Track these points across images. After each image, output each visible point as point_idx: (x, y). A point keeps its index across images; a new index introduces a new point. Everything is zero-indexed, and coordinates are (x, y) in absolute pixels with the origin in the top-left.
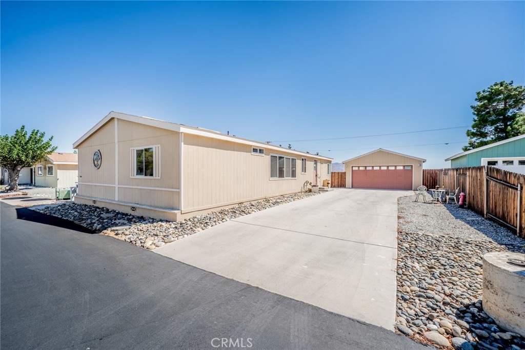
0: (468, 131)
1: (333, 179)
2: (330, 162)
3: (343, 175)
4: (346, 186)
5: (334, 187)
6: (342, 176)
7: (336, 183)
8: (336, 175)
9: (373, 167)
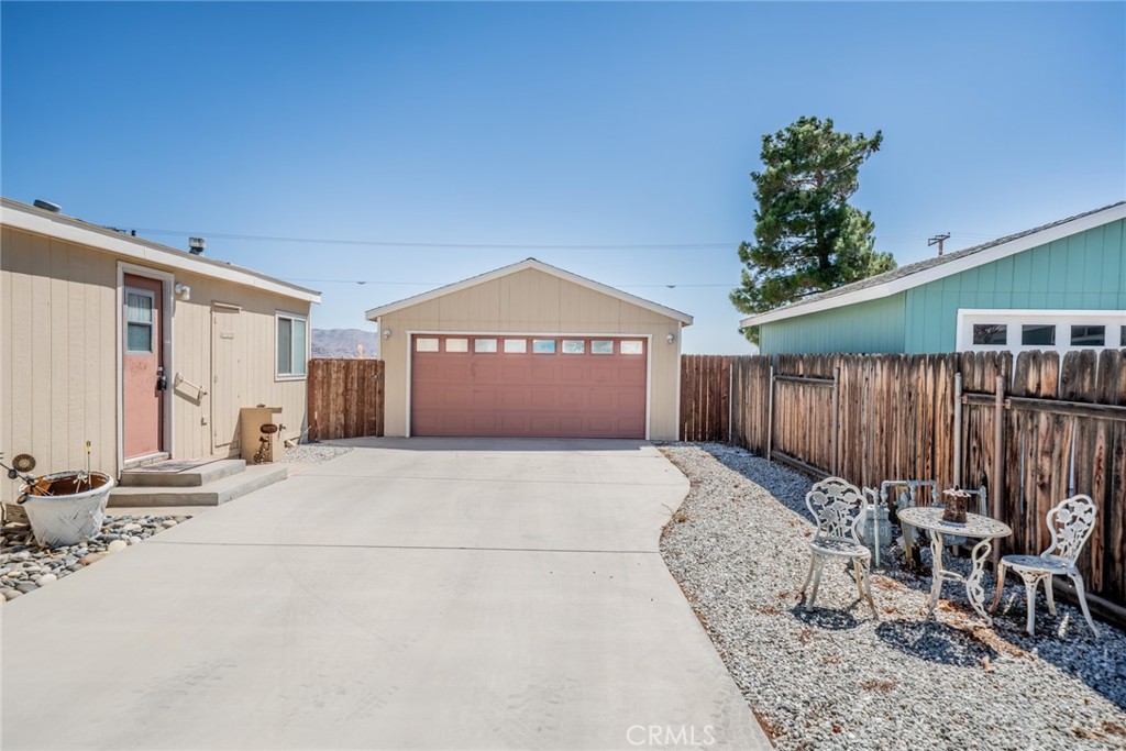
0: (744, 244)
1: (318, 394)
2: (303, 308)
3: (372, 375)
4: (387, 431)
5: (326, 436)
6: (368, 377)
7: (336, 418)
8: (337, 377)
9: (500, 340)
